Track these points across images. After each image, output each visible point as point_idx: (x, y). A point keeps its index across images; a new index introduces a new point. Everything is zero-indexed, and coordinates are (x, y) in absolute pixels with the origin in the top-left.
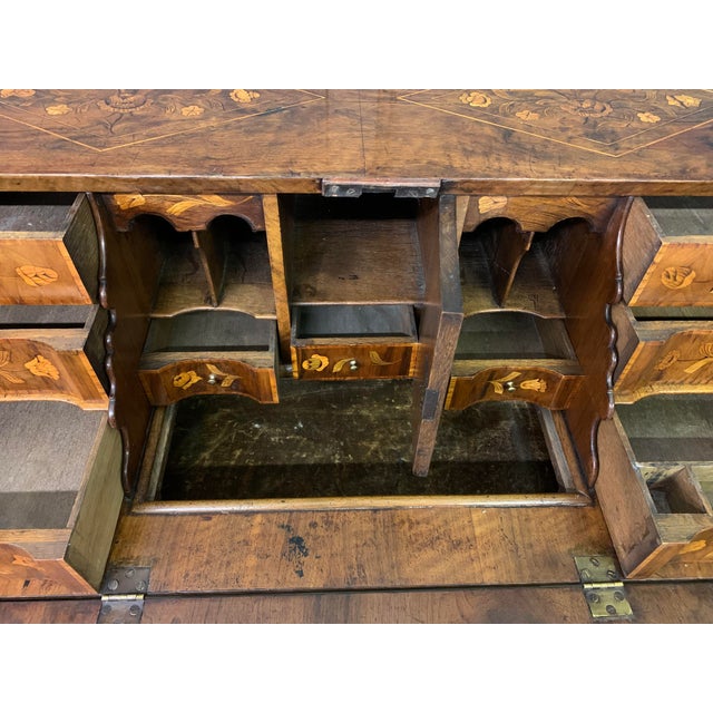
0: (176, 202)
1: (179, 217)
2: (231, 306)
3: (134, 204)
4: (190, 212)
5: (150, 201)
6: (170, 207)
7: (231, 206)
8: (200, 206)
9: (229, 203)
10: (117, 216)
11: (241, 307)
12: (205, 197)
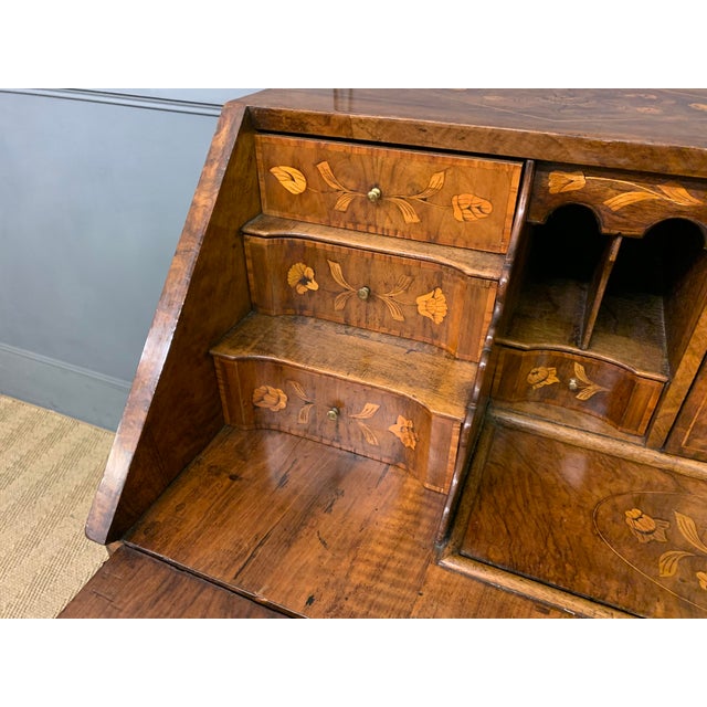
0: (623, 191)
1: (615, 213)
2: (603, 353)
3: (569, 188)
4: (633, 208)
5: (591, 186)
6: (612, 197)
7: (697, 207)
8: (653, 201)
9: (696, 201)
10: (540, 200)
11: (616, 358)
12: (665, 189)
